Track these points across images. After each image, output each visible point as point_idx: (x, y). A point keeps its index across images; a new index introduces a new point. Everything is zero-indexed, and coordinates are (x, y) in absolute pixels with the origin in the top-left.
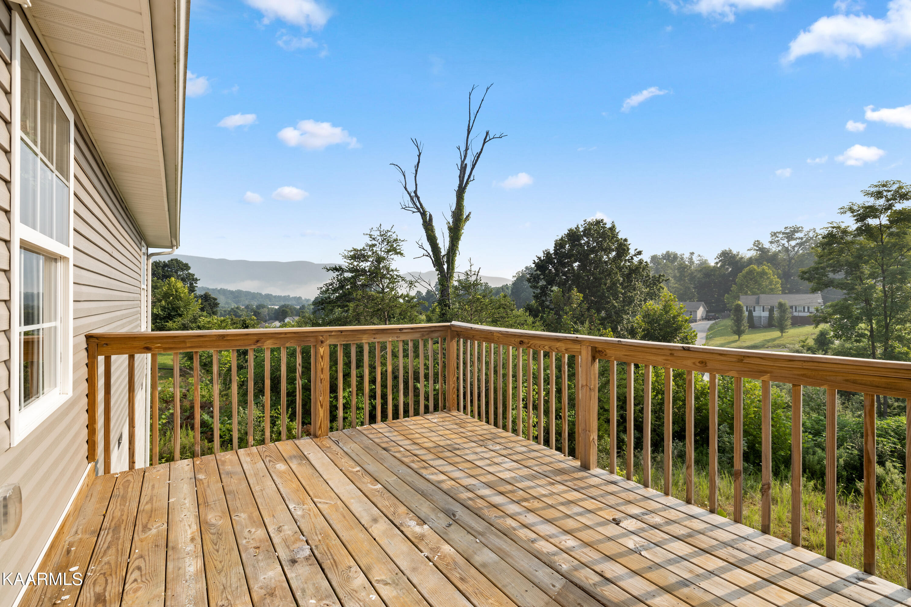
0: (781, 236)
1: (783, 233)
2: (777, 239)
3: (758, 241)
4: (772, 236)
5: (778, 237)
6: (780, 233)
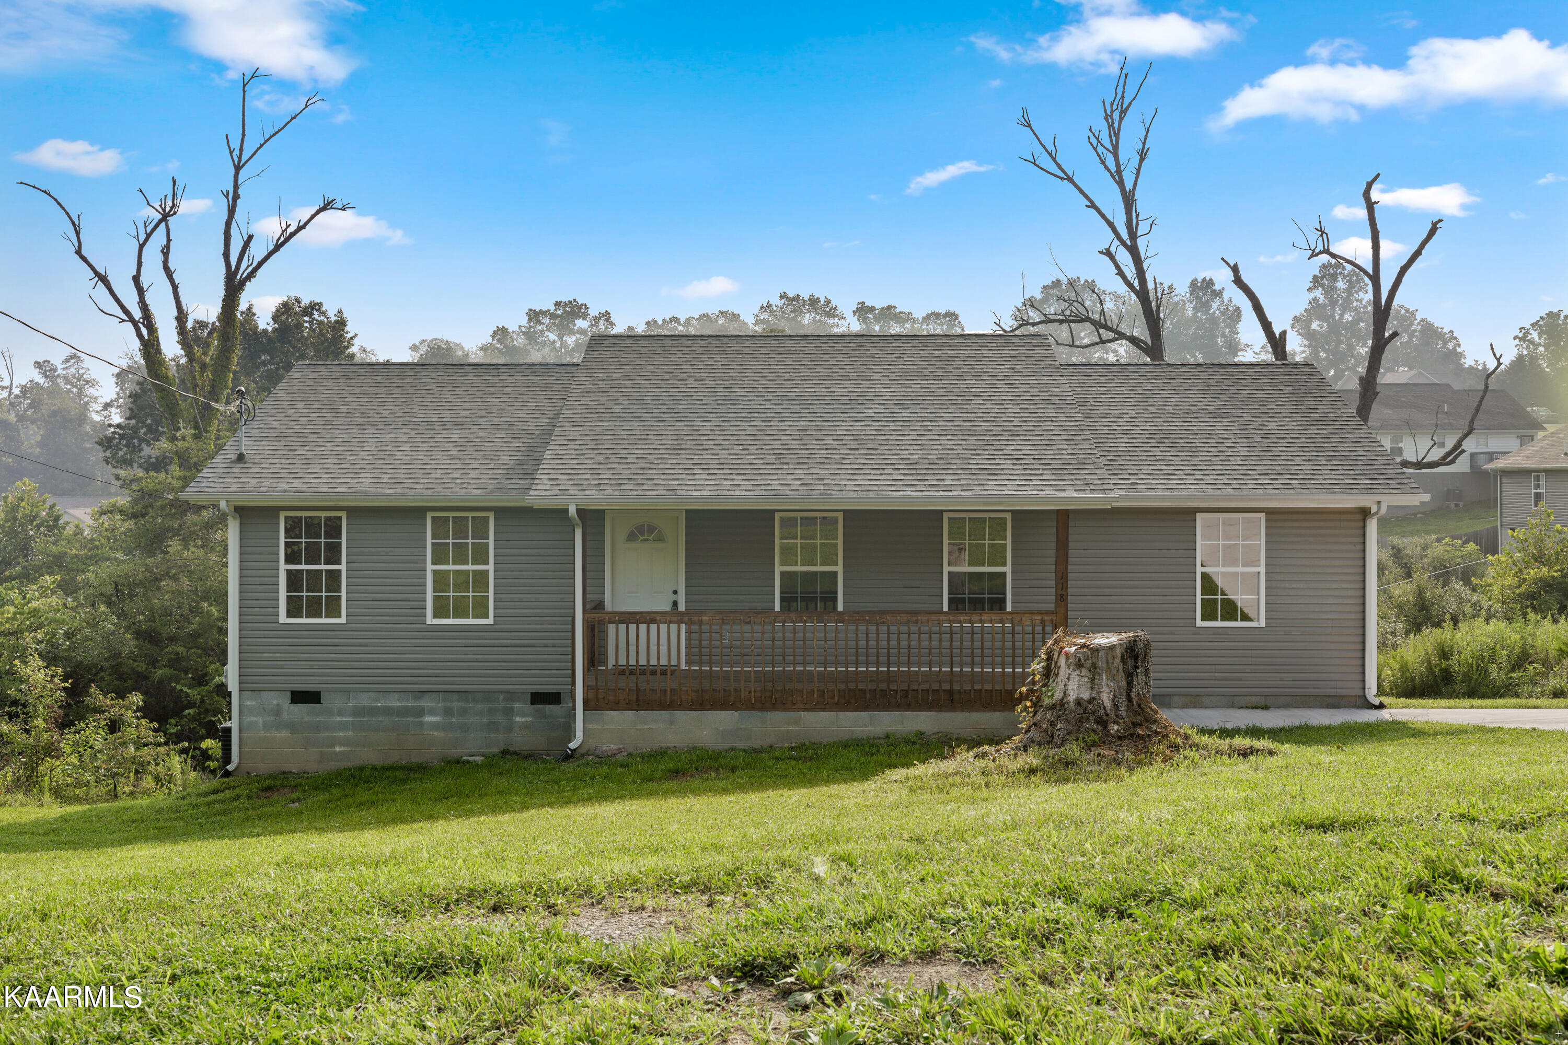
1: (552, 316)
2: (540, 327)
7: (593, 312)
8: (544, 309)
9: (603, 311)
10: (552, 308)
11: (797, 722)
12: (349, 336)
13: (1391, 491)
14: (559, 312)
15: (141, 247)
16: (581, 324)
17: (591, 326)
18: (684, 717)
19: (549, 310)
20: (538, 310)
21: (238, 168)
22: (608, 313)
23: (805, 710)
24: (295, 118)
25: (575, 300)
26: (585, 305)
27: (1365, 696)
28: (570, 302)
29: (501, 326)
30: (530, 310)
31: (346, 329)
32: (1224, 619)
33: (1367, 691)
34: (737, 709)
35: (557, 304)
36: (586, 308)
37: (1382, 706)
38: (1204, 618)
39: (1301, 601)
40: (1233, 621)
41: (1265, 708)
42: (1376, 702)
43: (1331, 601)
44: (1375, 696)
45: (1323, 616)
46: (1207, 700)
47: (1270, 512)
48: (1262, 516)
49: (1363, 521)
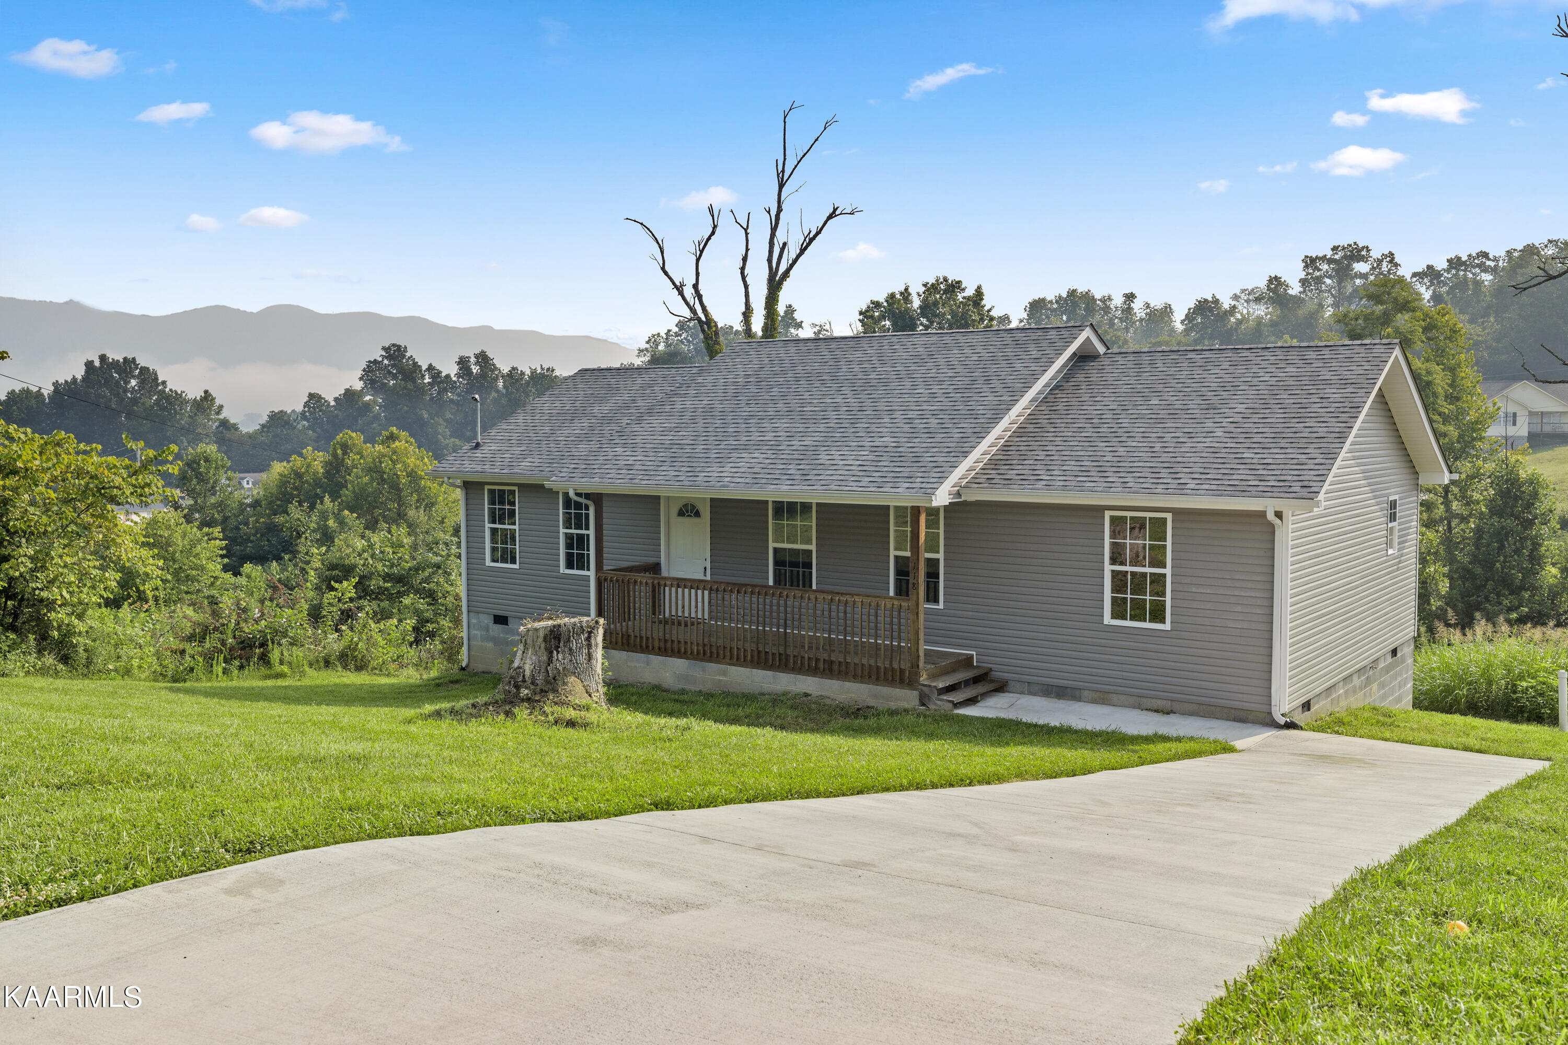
0: (1325, 267)
1: (1330, 261)
2: (1317, 274)
3: (1276, 278)
4: (1306, 267)
5: (1319, 270)
6: (1323, 258)
7: (1376, 254)
8: (1321, 255)
9: (1386, 252)
10: (1329, 254)
11: (724, 673)
12: (986, 308)
13: (1282, 495)
14: (1337, 257)
15: (698, 260)
16: (1361, 267)
17: (1373, 268)
18: (656, 660)
19: (1325, 256)
20: (1314, 256)
21: (781, 186)
22: (1391, 254)
23: (730, 664)
24: (817, 140)
25: (1355, 243)
26: (1367, 247)
27: (1270, 713)
28: (1350, 246)
29: (1273, 276)
30: (1307, 257)
31: (983, 303)
32: (1133, 618)
33: (1273, 709)
34: (687, 658)
35: (1335, 249)
36: (1368, 251)
37: (1291, 726)
38: (1114, 616)
39: (1208, 606)
40: (1141, 621)
41: (1168, 713)
42: (1282, 721)
43: (1239, 609)
44: (1282, 715)
45: (1230, 624)
46: (1115, 698)
47: (1178, 513)
48: (1169, 516)
49: (1272, 526)
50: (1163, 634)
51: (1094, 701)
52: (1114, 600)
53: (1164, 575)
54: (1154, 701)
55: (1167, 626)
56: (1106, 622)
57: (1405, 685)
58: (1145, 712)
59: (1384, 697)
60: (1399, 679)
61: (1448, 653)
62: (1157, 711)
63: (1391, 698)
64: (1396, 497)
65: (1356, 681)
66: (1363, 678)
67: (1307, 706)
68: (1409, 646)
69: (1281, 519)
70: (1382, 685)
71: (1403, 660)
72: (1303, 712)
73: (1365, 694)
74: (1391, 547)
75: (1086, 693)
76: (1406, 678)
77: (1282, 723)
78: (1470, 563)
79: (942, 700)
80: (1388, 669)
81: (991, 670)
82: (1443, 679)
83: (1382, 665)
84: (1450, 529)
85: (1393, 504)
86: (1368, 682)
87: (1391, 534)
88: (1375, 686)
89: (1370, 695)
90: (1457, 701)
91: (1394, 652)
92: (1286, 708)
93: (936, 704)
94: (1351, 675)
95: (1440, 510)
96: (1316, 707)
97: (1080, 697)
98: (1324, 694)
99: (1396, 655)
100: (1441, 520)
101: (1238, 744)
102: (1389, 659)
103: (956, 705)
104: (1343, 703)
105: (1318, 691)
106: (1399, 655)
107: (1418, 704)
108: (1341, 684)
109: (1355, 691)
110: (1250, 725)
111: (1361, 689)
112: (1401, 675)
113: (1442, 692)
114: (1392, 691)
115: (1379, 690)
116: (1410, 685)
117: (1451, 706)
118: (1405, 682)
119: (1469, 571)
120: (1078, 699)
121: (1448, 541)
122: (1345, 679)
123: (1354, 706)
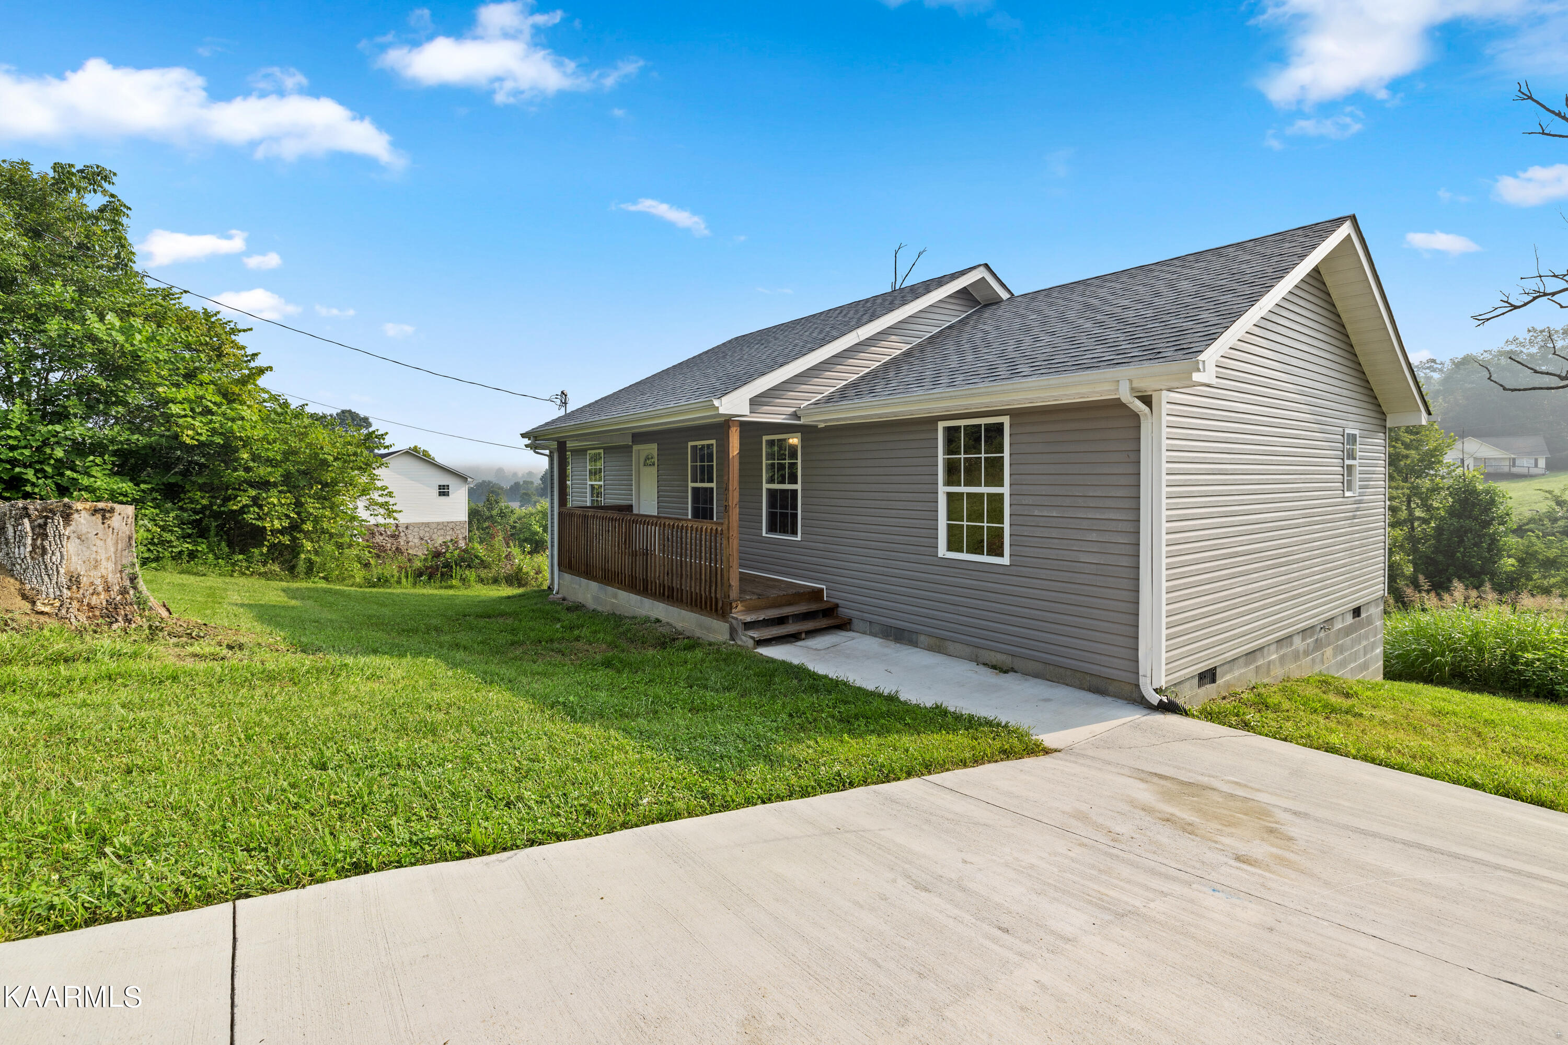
13: (1144, 362)
27: (1138, 686)
32: (970, 551)
33: (1142, 680)
37: (1169, 707)
38: (950, 549)
39: (1055, 533)
40: (979, 554)
41: (1006, 672)
42: (1155, 699)
43: (1093, 536)
44: (1155, 690)
45: (1084, 558)
46: (951, 646)
47: (1016, 414)
48: (1006, 420)
49: (1136, 417)
50: (1001, 570)
51: (930, 649)
52: (950, 527)
53: (1001, 496)
54: (992, 654)
55: (1005, 560)
56: (940, 555)
57: (1373, 649)
58: (981, 667)
59: (1343, 664)
60: (1364, 643)
61: (1424, 619)
62: (994, 667)
63: (1352, 665)
64: (1356, 432)
65: (1298, 643)
66: (1309, 641)
67: (1208, 676)
68: (1377, 606)
69: (1150, 407)
70: (1340, 650)
71: (1369, 621)
72: (1200, 686)
73: (1313, 660)
74: (1349, 489)
75: (922, 638)
76: (1374, 642)
77: (1155, 703)
78: (1433, 553)
79: (745, 636)
80: (1348, 631)
81: (837, 606)
82: (1419, 644)
83: (1338, 625)
84: (1413, 528)
85: (1352, 439)
86: (1318, 645)
87: (1350, 474)
88: (1329, 651)
89: (1323, 662)
90: (1438, 667)
91: (1357, 612)
92: (1163, 682)
93: (741, 640)
94: (1290, 637)
95: (1404, 514)
96: (1228, 677)
97: (917, 643)
98: (1241, 660)
99: (1359, 615)
100: (1405, 521)
101: (1049, 739)
102: (1349, 620)
103: (760, 643)
104: (1278, 672)
105: (1229, 655)
106: (1363, 615)
107: (1391, 674)
108: (1273, 647)
109: (1296, 656)
110: (1109, 699)
111: (1307, 653)
112: (1367, 638)
113: (1418, 657)
114: (1355, 657)
115: (1335, 655)
116: (1379, 650)
117: (1431, 673)
118: (1373, 646)
119: (1431, 559)
120: (914, 643)
121: (1411, 538)
122: (1279, 641)
123: (1296, 675)
